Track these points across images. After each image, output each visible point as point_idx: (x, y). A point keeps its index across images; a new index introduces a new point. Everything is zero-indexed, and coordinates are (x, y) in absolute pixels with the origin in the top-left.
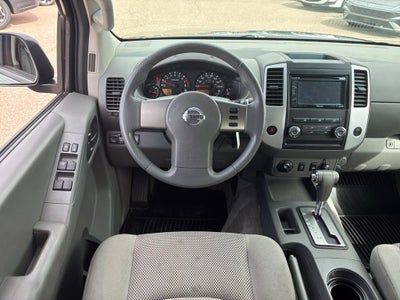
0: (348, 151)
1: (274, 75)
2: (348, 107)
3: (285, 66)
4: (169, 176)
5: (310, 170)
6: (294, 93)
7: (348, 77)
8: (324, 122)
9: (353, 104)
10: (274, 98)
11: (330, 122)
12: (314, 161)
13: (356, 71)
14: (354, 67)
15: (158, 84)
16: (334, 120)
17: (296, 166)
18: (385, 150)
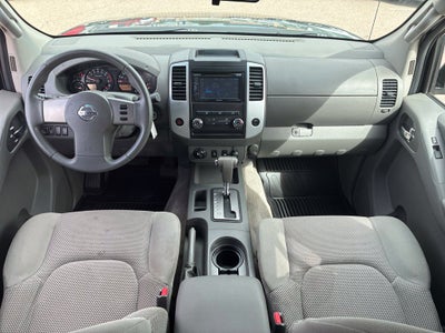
0: (251, 139)
1: (178, 72)
2: (244, 101)
3: (186, 64)
4: (71, 163)
5: (213, 156)
6: (195, 88)
7: (244, 72)
8: (224, 115)
9: (248, 98)
10: (179, 93)
11: (230, 115)
12: (224, 149)
13: (251, 68)
14: (249, 65)
15: (83, 80)
16: (233, 112)
17: (210, 153)
18: (291, 138)
